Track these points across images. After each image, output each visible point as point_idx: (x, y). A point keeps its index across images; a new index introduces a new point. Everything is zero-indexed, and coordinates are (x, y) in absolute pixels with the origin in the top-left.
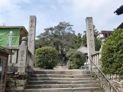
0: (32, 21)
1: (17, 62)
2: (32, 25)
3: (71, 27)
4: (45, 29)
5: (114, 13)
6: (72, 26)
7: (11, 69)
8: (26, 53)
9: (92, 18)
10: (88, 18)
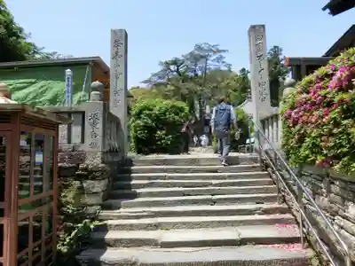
0: (116, 43)
1: (83, 141)
2: (117, 53)
3: (222, 54)
4: (161, 64)
5: (324, 9)
6: (224, 51)
7: (71, 157)
8: (101, 119)
9: (263, 26)
10: (253, 27)
